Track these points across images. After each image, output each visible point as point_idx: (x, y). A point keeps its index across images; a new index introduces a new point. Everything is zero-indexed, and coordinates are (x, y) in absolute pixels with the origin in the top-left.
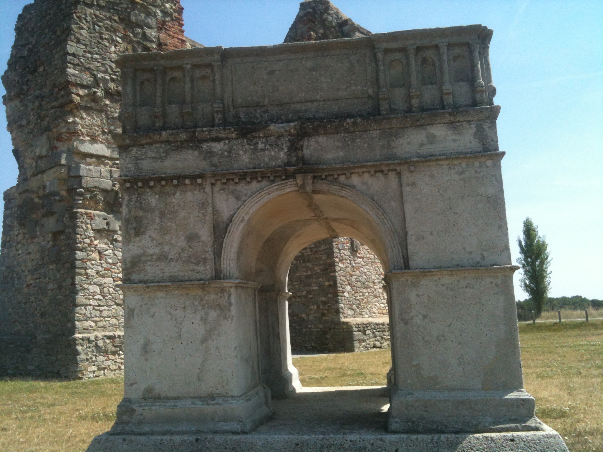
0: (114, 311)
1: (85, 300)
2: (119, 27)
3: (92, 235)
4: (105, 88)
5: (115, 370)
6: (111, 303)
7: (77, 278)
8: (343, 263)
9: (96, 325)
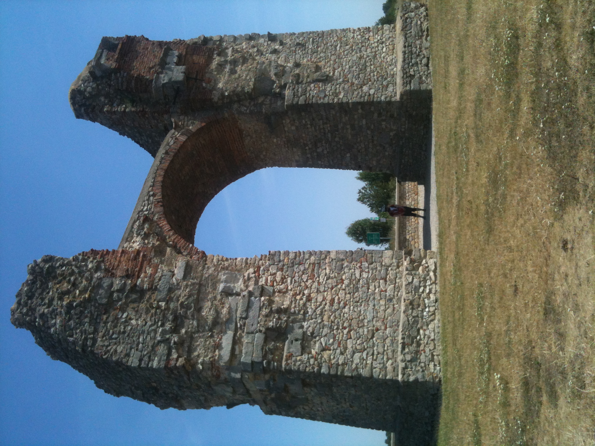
0: (378, 341)
1: (367, 368)
2: (113, 315)
3: (307, 356)
4: (171, 333)
5: (435, 345)
6: (371, 343)
7: (346, 374)
8: (340, 92)
9: (391, 359)
